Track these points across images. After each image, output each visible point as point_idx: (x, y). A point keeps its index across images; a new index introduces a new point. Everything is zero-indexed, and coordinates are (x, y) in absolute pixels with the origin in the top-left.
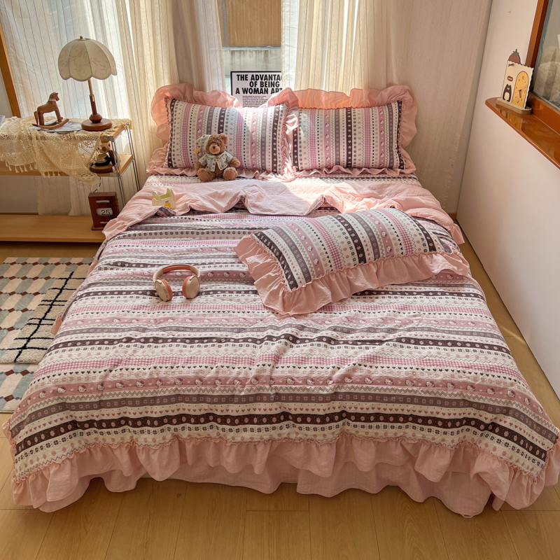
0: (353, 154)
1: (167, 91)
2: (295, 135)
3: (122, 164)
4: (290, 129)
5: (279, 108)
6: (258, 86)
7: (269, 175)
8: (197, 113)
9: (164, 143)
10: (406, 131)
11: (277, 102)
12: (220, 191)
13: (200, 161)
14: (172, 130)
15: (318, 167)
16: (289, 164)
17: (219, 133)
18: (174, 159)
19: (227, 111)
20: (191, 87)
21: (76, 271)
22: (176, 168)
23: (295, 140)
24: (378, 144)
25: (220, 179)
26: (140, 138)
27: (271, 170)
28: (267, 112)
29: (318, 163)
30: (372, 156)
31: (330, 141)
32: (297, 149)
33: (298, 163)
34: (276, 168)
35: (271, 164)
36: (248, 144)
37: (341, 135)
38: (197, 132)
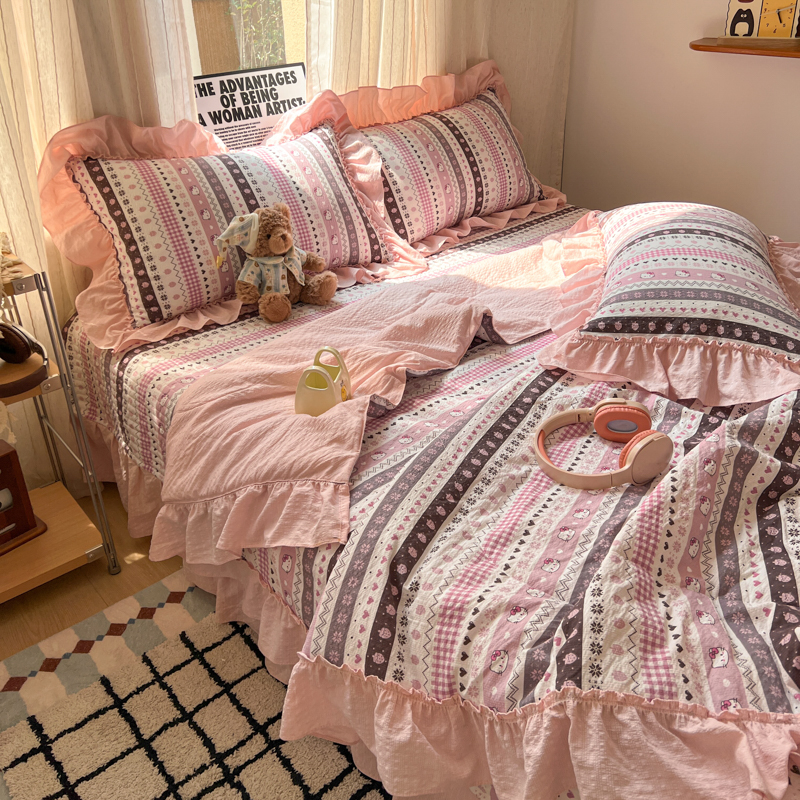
0: (485, 190)
1: (70, 141)
8: (176, 176)
13: (245, 279)
15: (434, 231)
17: (250, 207)
22: (169, 318)
23: (387, 189)
27: (369, 259)
28: (313, 146)
29: (435, 222)
31: (447, 175)
32: (396, 207)
33: (406, 232)
34: (378, 252)
35: (368, 247)
36: (317, 217)
37: (459, 160)
38: (202, 219)
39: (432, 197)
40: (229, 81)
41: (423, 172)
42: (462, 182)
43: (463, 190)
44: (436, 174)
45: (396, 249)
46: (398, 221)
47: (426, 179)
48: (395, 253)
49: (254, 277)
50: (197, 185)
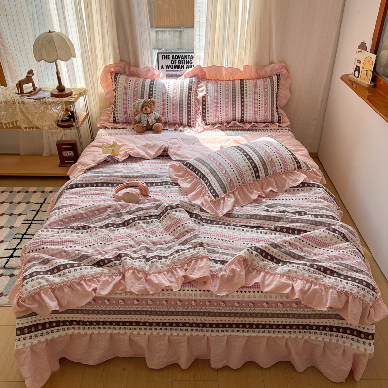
0: (245, 113)
1: (112, 68)
2: (204, 99)
3: (81, 120)
4: (200, 95)
5: (192, 80)
6: (177, 63)
7: (185, 128)
8: (134, 83)
9: (110, 104)
10: (283, 96)
11: (191, 75)
12: (150, 143)
13: (136, 118)
14: (116, 96)
15: (220, 122)
16: (200, 120)
17: (150, 98)
18: (117, 117)
19: (155, 82)
20: (129, 65)
21: (48, 198)
22: (119, 123)
23: (204, 103)
24: (263, 105)
25: (150, 131)
26: (92, 101)
27: (187, 124)
28: (184, 83)
29: (220, 119)
30: (259, 114)
31: (228, 103)
32: (205, 110)
33: (206, 119)
34: (190, 123)
35: (187, 120)
36: (170, 106)
37: (237, 99)
38: (134, 98)
39: (219, 110)
40: (176, 56)
41: (219, 100)
42: (234, 107)
43: (234, 110)
44: (224, 102)
45: (197, 124)
46: (204, 115)
47: (219, 103)
50: (137, 88)
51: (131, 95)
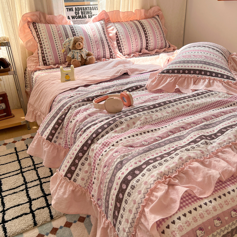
0: (149, 42)
1: (29, 17)
6: (80, 14)
7: (111, 60)
8: (55, 28)
13: (69, 55)
14: (40, 41)
15: (132, 53)
18: (48, 59)
20: (44, 13)
23: (118, 38)
24: (159, 35)
29: (132, 50)
30: (157, 42)
31: (137, 36)
32: (120, 44)
33: (122, 51)
34: (112, 55)
35: (109, 53)
36: (93, 42)
37: (141, 32)
38: (60, 39)
39: (131, 42)
40: (78, 8)
41: (129, 35)
42: (141, 39)
43: (142, 41)
44: (133, 35)
45: (118, 55)
46: (120, 48)
47: (130, 36)
48: (117, 56)
49: (71, 55)
50: (60, 31)
51: (57, 37)
